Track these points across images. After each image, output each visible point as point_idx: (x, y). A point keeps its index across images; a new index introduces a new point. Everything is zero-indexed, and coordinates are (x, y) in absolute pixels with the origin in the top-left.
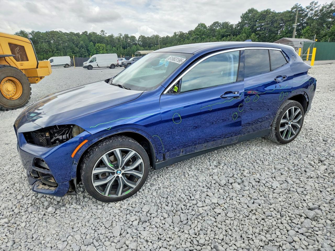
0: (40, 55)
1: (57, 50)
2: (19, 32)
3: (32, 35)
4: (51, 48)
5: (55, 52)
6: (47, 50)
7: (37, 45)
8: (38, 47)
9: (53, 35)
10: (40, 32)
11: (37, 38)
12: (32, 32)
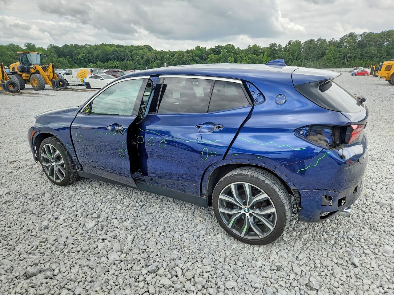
0: (362, 62)
1: (388, 55)
2: (348, 34)
3: (361, 37)
4: (380, 53)
5: (384, 58)
6: (374, 55)
7: (363, 49)
8: (364, 52)
9: (390, 35)
10: (373, 33)
11: (367, 40)
12: (364, 33)
